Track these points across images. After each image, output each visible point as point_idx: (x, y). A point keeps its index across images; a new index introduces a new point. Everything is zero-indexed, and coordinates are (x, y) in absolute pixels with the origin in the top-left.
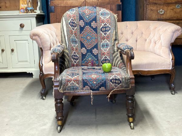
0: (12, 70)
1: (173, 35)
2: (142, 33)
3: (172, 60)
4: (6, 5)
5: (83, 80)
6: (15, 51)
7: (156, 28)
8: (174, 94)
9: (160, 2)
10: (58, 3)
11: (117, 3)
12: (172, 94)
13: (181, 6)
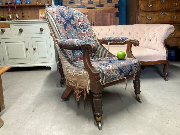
0: (35, 65)
1: (168, 32)
2: (137, 33)
3: (166, 52)
4: (28, 15)
5: (119, 68)
6: (36, 49)
7: (149, 29)
8: (167, 81)
9: (148, 10)
11: (115, 11)
13: (164, 13)
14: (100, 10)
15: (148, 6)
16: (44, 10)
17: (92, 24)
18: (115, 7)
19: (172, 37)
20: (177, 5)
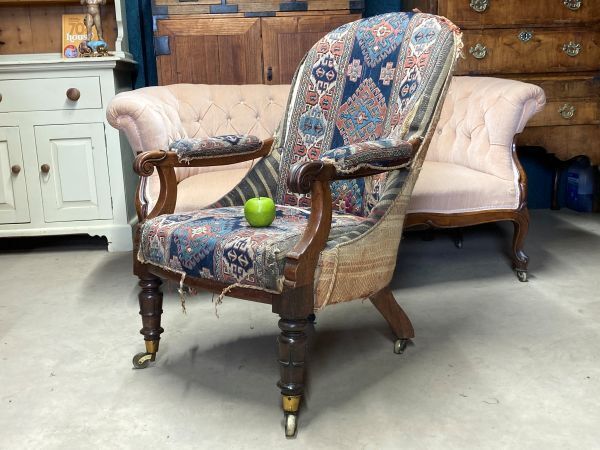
0: (45, 229)
3: (520, 181)
6: (53, 171)
7: (467, 95)
8: (526, 281)
9: (474, 23)
10: (179, 27)
12: (521, 280)
13: (533, 35)
14: (295, 22)
15: (471, 9)
16: (81, 18)
17: (266, 76)
18: (352, 13)
19: (563, 122)
20: (579, 5)
